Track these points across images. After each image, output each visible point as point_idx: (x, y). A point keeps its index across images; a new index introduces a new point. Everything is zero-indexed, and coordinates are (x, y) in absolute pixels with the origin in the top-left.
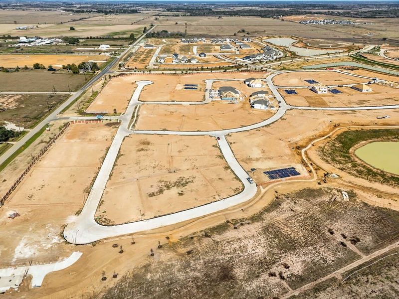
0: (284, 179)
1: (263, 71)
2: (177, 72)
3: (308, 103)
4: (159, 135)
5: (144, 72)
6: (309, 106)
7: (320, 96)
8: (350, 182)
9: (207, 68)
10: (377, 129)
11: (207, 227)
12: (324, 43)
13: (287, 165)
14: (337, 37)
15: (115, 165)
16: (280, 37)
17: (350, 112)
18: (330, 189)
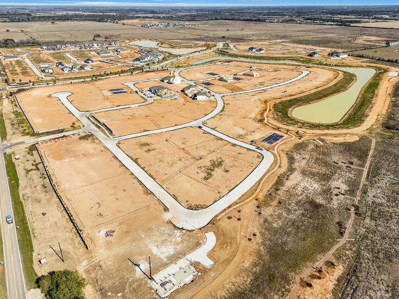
0: (278, 142)
1: (165, 70)
2: (86, 80)
3: (229, 90)
4: (147, 136)
5: (48, 84)
6: (233, 92)
7: (230, 83)
8: (313, 133)
9: (111, 73)
10: (290, 99)
11: (271, 185)
12: (184, 43)
13: (268, 133)
14: (187, 38)
15: (143, 168)
16: (140, 40)
17: (262, 91)
18: (308, 140)
